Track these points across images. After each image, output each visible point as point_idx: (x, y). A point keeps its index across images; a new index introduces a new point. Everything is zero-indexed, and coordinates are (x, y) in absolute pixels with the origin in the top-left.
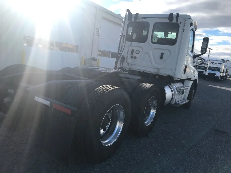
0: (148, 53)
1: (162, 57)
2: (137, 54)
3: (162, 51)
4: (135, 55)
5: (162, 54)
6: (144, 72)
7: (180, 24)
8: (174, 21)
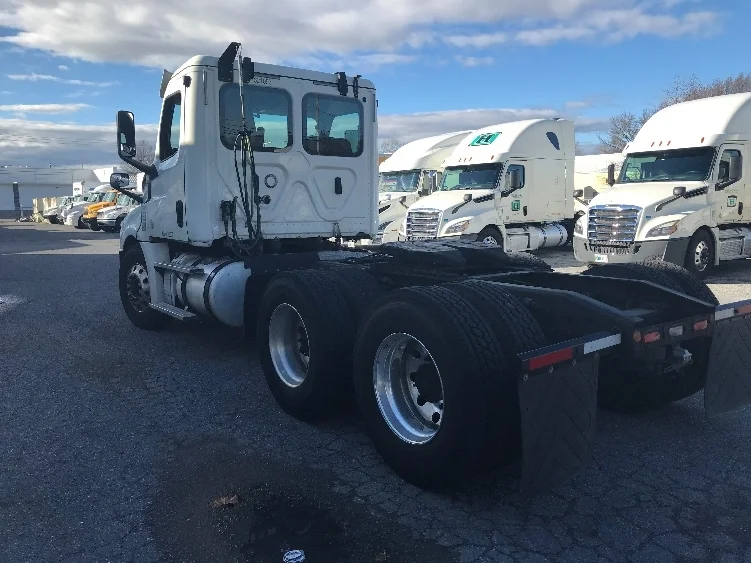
0: (302, 183)
1: (338, 189)
2: (269, 187)
3: (338, 174)
4: (263, 192)
5: (338, 181)
6: (302, 236)
7: (363, 103)
8: (350, 94)
